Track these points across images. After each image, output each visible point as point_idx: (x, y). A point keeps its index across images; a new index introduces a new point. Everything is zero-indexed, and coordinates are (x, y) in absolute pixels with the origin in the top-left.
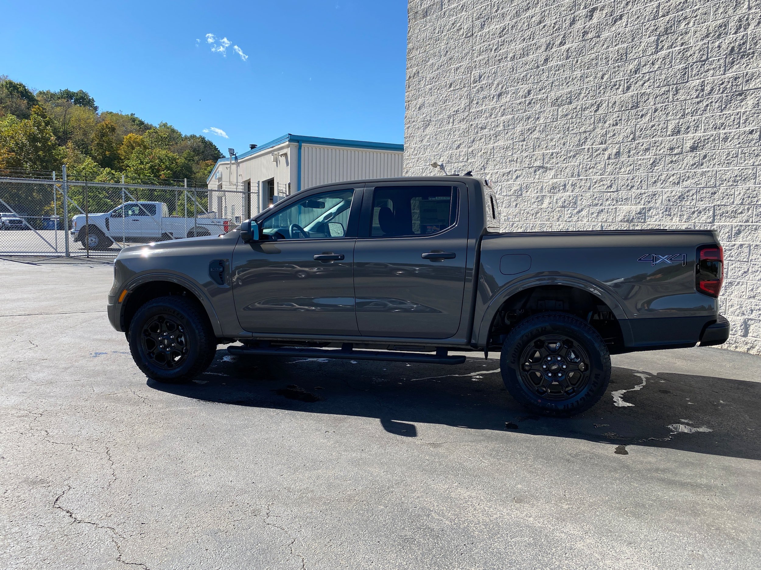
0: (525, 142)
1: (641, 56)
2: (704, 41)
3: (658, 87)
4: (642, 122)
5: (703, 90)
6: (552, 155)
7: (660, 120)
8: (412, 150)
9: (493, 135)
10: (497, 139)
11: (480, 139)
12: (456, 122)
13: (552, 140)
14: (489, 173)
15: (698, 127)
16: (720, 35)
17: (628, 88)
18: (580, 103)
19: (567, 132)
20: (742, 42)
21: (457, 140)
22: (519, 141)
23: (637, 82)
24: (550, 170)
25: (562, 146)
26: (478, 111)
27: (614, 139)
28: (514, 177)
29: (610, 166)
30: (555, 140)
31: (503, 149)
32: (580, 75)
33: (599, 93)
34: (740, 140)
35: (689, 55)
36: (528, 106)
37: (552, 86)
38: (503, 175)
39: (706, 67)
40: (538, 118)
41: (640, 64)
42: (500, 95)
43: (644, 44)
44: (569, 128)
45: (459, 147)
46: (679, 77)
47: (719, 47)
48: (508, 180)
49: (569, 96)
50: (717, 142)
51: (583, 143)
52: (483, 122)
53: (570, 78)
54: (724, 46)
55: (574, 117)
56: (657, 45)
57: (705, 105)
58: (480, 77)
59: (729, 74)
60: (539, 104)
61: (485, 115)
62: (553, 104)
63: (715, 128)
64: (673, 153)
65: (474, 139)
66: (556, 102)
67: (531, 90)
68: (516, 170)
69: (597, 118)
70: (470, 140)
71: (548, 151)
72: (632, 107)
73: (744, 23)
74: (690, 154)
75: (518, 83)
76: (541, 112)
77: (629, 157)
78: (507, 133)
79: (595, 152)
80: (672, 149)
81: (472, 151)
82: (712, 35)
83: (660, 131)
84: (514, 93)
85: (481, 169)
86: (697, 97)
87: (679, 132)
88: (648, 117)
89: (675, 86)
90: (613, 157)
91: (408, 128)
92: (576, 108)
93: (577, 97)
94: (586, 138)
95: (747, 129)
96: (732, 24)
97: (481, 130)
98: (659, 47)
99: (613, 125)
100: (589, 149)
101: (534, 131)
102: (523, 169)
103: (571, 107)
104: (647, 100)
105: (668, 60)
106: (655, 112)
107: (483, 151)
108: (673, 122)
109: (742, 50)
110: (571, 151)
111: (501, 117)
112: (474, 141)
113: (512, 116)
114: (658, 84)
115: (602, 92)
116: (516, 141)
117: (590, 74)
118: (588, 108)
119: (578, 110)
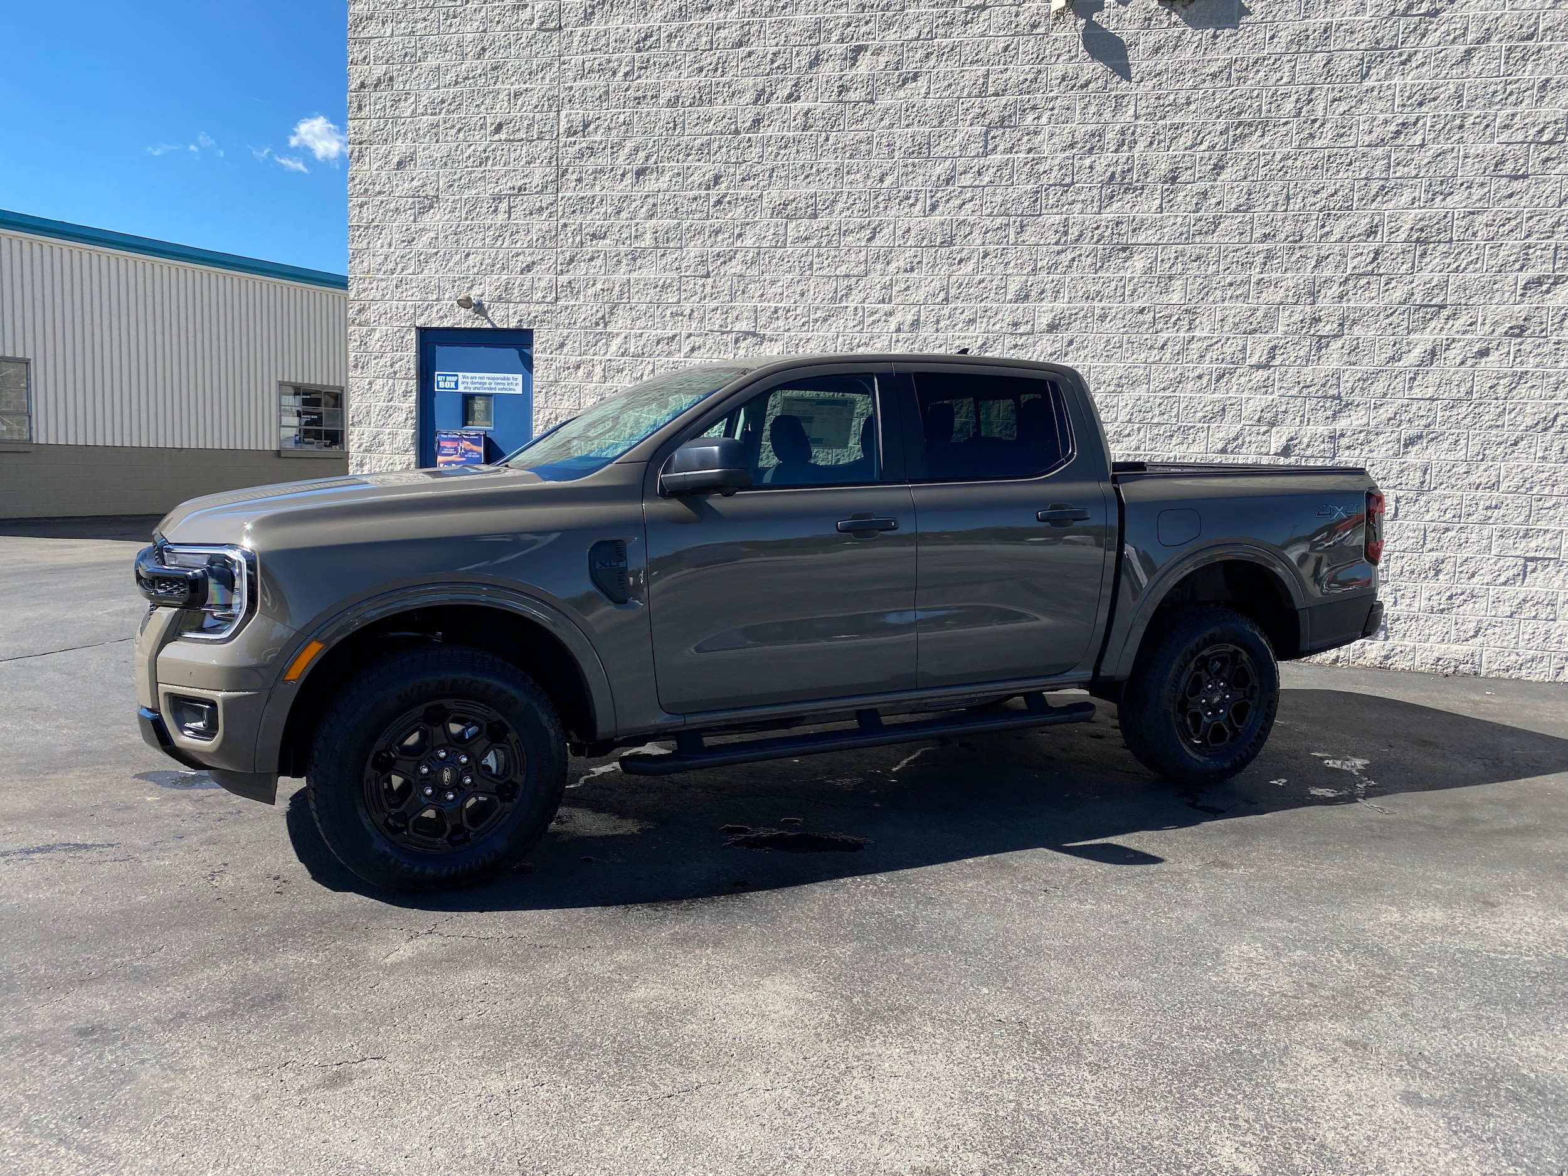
0: (710, 281)
1: (958, 154)
2: (1067, 154)
3: (989, 215)
4: (961, 272)
5: (1066, 233)
6: (776, 312)
7: (995, 272)
8: (380, 259)
9: (626, 255)
10: (638, 265)
11: (592, 259)
12: (518, 213)
13: (773, 283)
14: (618, 335)
15: (1058, 292)
16: (1092, 148)
17: (934, 207)
18: (836, 219)
19: (808, 272)
20: (1126, 167)
21: (524, 252)
22: (695, 276)
23: (949, 200)
24: (771, 341)
25: (797, 297)
26: (583, 198)
27: (907, 295)
28: (686, 349)
29: (900, 344)
30: (780, 284)
31: (655, 288)
32: (834, 167)
33: (876, 207)
34: (1126, 322)
35: (1042, 170)
36: (715, 206)
37: (771, 177)
38: (658, 343)
39: (1070, 196)
40: (740, 235)
41: (954, 168)
42: (640, 173)
43: (962, 134)
44: (812, 264)
45: (528, 268)
46: (1027, 204)
47: (1091, 167)
48: (670, 354)
49: (811, 202)
50: (1089, 320)
51: (843, 296)
52: (598, 223)
53: (812, 168)
54: (1099, 168)
55: (824, 245)
56: (986, 142)
57: (1070, 257)
58: (586, 126)
59: (1108, 215)
60: (743, 208)
61: (603, 210)
62: (776, 212)
63: (1087, 298)
64: (1019, 332)
65: (574, 256)
66: (781, 209)
67: (721, 177)
68: (689, 336)
69: (872, 253)
70: (561, 256)
71: (765, 304)
72: (942, 243)
73: (1129, 138)
74: (1046, 336)
75: (688, 155)
76: (748, 224)
77: (937, 330)
78: (663, 255)
79: (870, 316)
80: (1016, 325)
81: (570, 282)
82: (1079, 146)
83: (994, 291)
84: (679, 174)
85: (597, 324)
86: (1057, 243)
87: (1027, 297)
88: (970, 266)
89: (1019, 219)
90: (906, 328)
91: (361, 206)
92: (827, 228)
93: (828, 207)
94: (849, 288)
95: (1137, 305)
96: (1109, 136)
97: (591, 240)
98: (990, 147)
99: (906, 271)
100: (856, 309)
101: (730, 260)
102: (706, 334)
103: (815, 224)
104: (969, 234)
105: (1006, 172)
106: (984, 257)
107: (599, 286)
108: (1018, 278)
109: (1126, 181)
110: (818, 308)
111: (645, 219)
112: (572, 260)
113: (676, 221)
114: (989, 210)
115: (881, 205)
116: (688, 274)
117: (855, 167)
118: (852, 231)
119: (832, 233)
